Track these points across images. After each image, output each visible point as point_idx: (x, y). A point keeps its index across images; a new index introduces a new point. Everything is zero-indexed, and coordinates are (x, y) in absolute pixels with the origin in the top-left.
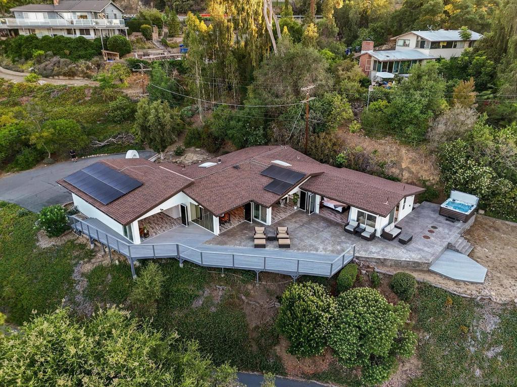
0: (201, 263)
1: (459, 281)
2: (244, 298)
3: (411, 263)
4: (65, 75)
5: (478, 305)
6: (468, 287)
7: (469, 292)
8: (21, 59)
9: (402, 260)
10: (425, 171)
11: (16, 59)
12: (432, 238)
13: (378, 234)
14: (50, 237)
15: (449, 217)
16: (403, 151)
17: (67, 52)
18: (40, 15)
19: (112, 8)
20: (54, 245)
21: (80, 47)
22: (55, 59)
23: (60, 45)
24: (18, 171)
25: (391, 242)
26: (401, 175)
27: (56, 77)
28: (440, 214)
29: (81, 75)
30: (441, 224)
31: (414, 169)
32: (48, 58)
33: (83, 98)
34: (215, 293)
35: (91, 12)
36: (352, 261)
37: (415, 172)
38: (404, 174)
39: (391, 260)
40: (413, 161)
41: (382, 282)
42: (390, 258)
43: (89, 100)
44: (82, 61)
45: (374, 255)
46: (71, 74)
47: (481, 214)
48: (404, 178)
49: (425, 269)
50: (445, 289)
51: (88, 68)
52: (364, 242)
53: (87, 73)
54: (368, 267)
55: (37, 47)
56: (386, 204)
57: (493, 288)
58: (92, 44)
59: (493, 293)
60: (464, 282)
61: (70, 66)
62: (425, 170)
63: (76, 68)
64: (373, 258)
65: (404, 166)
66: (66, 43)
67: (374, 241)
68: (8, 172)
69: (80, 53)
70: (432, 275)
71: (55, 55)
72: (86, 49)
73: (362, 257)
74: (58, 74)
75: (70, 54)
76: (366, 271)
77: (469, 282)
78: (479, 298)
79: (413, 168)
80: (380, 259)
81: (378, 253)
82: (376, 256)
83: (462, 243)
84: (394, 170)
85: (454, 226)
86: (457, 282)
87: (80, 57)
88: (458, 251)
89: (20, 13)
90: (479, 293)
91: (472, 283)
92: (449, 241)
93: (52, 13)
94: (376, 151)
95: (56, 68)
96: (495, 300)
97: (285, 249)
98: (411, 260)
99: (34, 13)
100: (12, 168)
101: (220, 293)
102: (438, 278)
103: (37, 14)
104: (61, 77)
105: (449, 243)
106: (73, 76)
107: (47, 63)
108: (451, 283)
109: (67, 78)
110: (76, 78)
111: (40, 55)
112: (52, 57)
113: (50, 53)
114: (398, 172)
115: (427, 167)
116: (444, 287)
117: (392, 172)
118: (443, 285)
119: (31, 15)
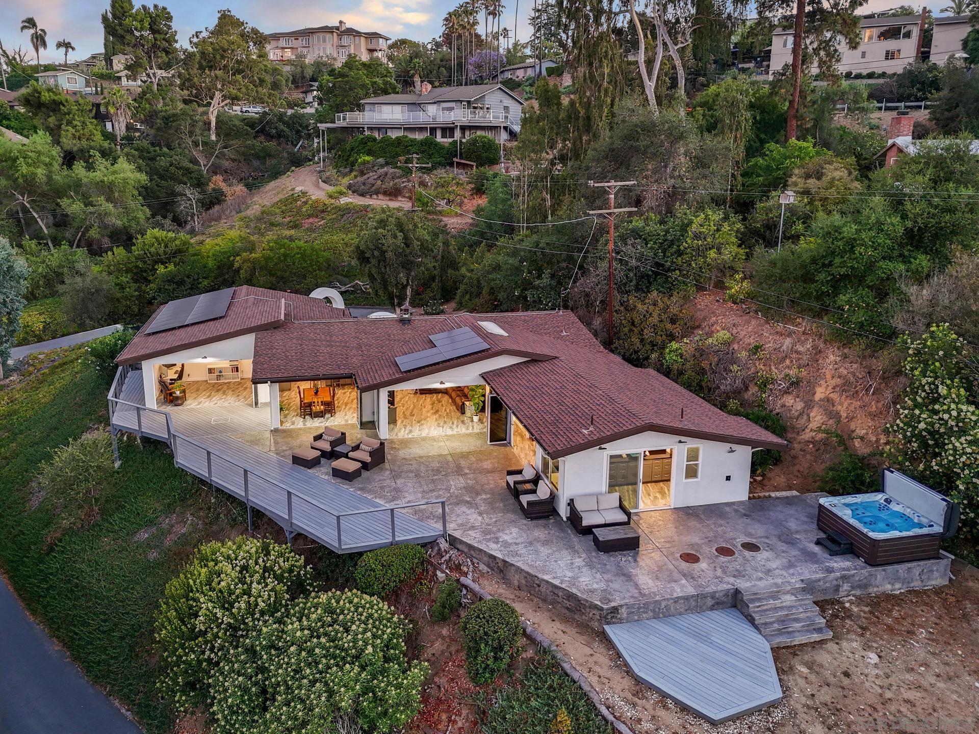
1: (651, 687)
3: (560, 594)
4: (385, 193)
6: (662, 713)
8: (346, 169)
9: (540, 576)
10: (873, 416)
11: (342, 169)
12: (703, 565)
13: (563, 511)
15: (830, 538)
16: (832, 357)
17: (402, 159)
18: (398, 108)
19: (500, 96)
22: (384, 170)
23: (398, 149)
25: (576, 539)
26: (805, 417)
27: (375, 197)
28: (818, 527)
30: (783, 547)
31: (843, 407)
32: (375, 168)
35: (461, 101)
36: (432, 543)
37: (844, 415)
38: (812, 415)
39: (519, 570)
40: (845, 387)
46: (394, 193)
48: (811, 426)
49: (595, 625)
50: (586, 688)
55: (368, 152)
56: (586, 432)
58: (445, 148)
60: (664, 695)
61: (396, 181)
62: (870, 414)
63: (405, 184)
64: (481, 550)
65: (820, 393)
66: (407, 147)
70: (596, 644)
71: (387, 164)
73: (461, 542)
74: (377, 193)
77: (677, 702)
79: (841, 404)
80: (494, 558)
81: (506, 544)
82: (494, 549)
83: (789, 608)
84: (789, 400)
85: (817, 562)
86: (641, 687)
88: (751, 620)
89: (371, 106)
91: (684, 708)
92: (746, 585)
93: (410, 106)
94: (757, 348)
95: (379, 182)
97: (339, 480)
99: (391, 107)
103: (396, 107)
104: (381, 197)
105: (737, 592)
106: (396, 196)
107: (371, 174)
108: (621, 683)
109: (388, 198)
110: (400, 198)
111: (364, 163)
112: (382, 166)
113: (381, 160)
114: (799, 408)
115: (880, 405)
116: (589, 681)
117: (783, 406)
118: (594, 680)
119: (386, 108)
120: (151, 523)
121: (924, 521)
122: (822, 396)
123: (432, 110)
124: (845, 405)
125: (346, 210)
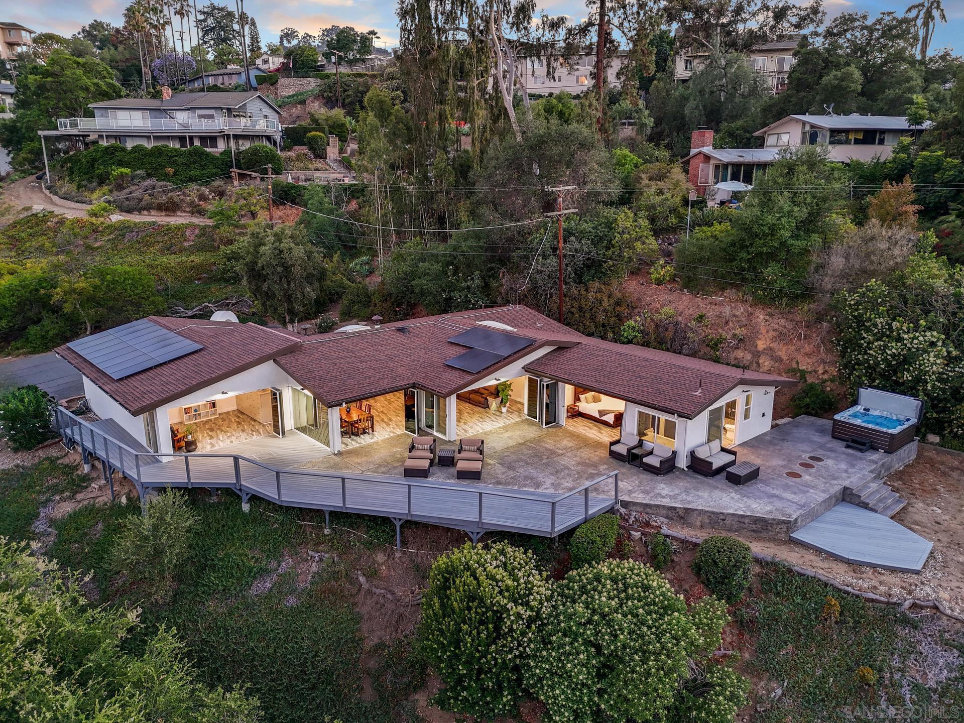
0: (277, 497)
1: (861, 564)
2: (362, 579)
3: (747, 521)
4: (159, 208)
5: (905, 621)
6: (883, 578)
7: (883, 589)
8: (91, 182)
9: (724, 511)
10: (808, 355)
11: (84, 183)
12: (806, 478)
13: (682, 462)
14: (16, 450)
15: (854, 441)
16: (761, 316)
17: (171, 170)
18: (137, 115)
19: (259, 104)
20: (17, 466)
21: (194, 163)
22: (148, 182)
23: (160, 160)
24: (25, 354)
25: (710, 480)
26: (755, 364)
27: (146, 212)
28: (834, 437)
29: (187, 209)
30: (833, 455)
31: (783, 352)
32: (136, 181)
33: (180, 242)
34: (304, 567)
35: (222, 109)
36: (612, 510)
37: (785, 358)
38: (760, 361)
39: (701, 512)
40: (781, 337)
41: (676, 559)
42: (700, 508)
43: (191, 246)
44: (194, 186)
45: (664, 500)
46: (171, 208)
47: (932, 443)
49: (783, 536)
50: (824, 579)
51: (202, 197)
52: (646, 477)
53: (198, 205)
54: (647, 524)
55: (121, 164)
56: (697, 393)
57: (945, 584)
58: (217, 158)
59: (944, 595)
60: (874, 566)
61: (170, 195)
62: (806, 354)
63: (181, 197)
64: (658, 506)
65: (761, 345)
66: (171, 157)
67: (670, 475)
68: (8, 355)
69: (192, 173)
70: (796, 549)
71: (149, 176)
72: (203, 167)
73: (635, 504)
74: (149, 208)
75: (175, 174)
76: (642, 534)
77: (884, 567)
78: (907, 604)
79: (780, 350)
80: (675, 508)
81: (674, 497)
82: (667, 502)
83: (877, 491)
84: (740, 354)
85: (861, 459)
86: (855, 565)
87: (191, 179)
88: (865, 506)
89: (103, 111)
90: (910, 593)
91: (893, 570)
92: (846, 483)
93: (154, 113)
94: (701, 317)
95: (147, 197)
96: (949, 612)
97: (468, 481)
98: (749, 514)
99: (127, 113)
100: (18, 349)
101: (314, 568)
102: (810, 556)
103: (134, 113)
104: (153, 212)
105: (846, 488)
106: (174, 211)
107: (133, 188)
108: (842, 568)
109: (163, 214)
110: (179, 213)
111: (122, 175)
112: (143, 179)
113: (141, 172)
114: (749, 358)
115: (811, 346)
116: (822, 575)
117: (736, 359)
118: (820, 571)
119: (120, 114)
120: (263, 572)
121: (901, 418)
122: (765, 346)
123: (182, 117)
124: (784, 350)
125: (123, 229)
